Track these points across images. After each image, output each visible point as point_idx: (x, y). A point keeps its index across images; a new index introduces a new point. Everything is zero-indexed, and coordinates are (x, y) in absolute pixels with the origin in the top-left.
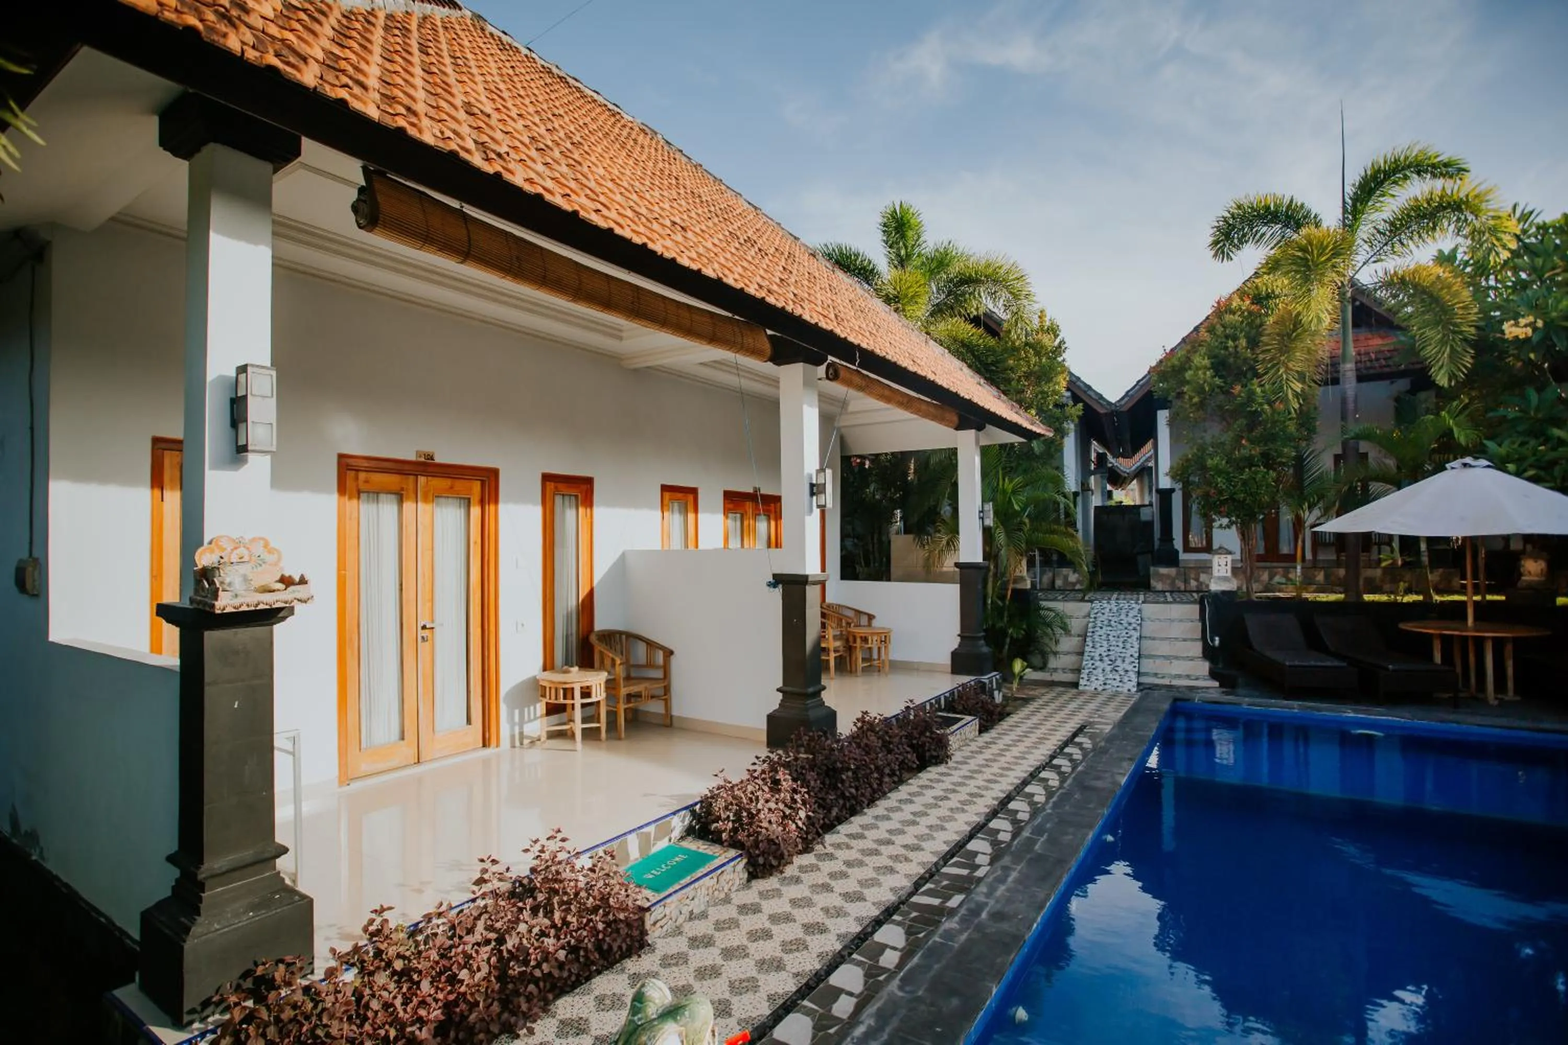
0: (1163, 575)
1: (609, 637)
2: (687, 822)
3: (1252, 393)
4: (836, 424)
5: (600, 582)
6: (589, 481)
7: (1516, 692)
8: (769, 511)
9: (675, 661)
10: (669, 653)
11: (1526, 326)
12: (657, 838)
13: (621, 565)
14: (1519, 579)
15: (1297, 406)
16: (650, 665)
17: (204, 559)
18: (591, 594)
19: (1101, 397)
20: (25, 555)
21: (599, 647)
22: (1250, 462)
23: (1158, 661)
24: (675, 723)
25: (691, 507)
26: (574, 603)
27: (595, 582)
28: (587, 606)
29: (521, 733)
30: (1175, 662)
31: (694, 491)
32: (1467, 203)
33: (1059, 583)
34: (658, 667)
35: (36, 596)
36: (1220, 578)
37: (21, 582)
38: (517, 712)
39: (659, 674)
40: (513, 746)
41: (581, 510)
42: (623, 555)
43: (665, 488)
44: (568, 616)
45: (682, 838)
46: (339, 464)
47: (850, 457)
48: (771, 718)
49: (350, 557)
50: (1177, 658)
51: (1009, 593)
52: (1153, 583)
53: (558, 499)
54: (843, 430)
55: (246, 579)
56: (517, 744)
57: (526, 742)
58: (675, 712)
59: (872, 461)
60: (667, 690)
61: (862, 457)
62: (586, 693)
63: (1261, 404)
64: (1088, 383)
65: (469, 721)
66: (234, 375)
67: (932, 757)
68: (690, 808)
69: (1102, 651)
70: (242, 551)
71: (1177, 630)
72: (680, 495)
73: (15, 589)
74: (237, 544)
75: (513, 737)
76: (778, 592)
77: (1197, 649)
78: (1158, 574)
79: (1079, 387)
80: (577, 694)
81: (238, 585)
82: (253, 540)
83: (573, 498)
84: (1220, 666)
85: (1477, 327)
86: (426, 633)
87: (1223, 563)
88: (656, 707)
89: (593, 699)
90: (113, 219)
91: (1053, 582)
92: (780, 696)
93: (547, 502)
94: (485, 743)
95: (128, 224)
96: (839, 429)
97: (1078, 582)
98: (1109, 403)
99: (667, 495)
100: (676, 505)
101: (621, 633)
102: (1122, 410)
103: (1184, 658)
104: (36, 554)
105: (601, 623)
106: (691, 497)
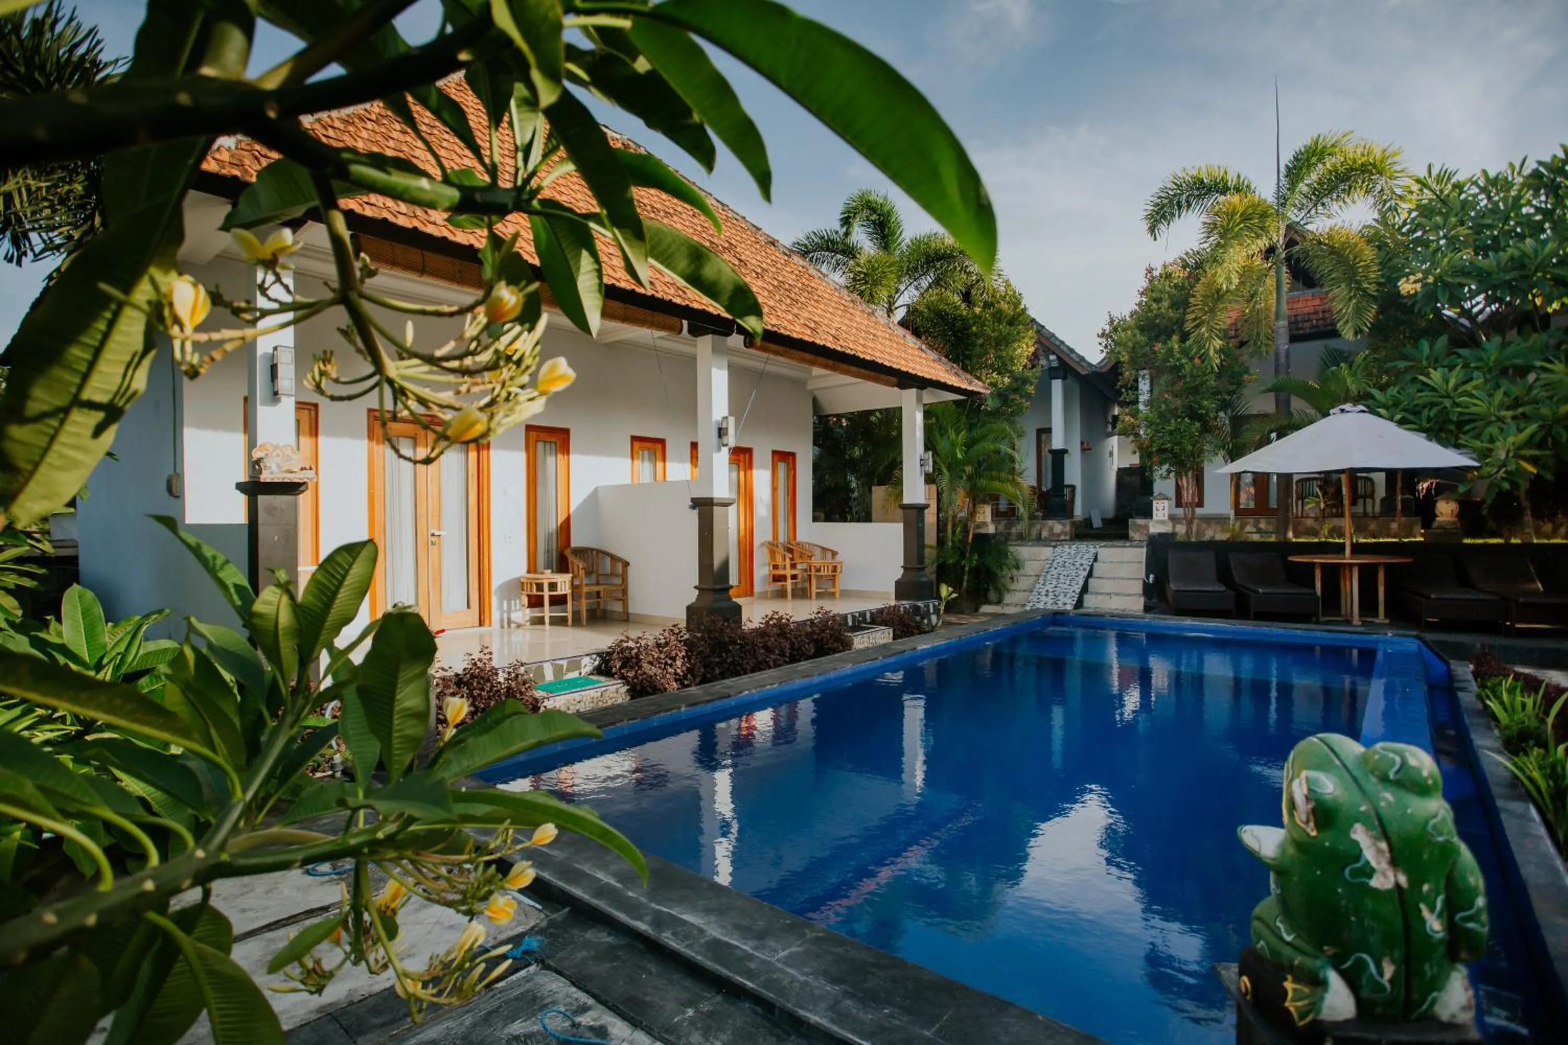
0: (1140, 526)
1: (581, 552)
2: (596, 663)
3: (1171, 350)
4: (809, 387)
5: (576, 510)
6: (566, 432)
7: (1386, 617)
8: (739, 460)
9: (631, 571)
10: (626, 564)
11: (1415, 282)
12: (569, 670)
13: (594, 498)
14: (1434, 520)
15: (1218, 361)
16: (613, 574)
17: (257, 454)
18: (568, 520)
19: (1083, 359)
20: (172, 472)
21: (571, 559)
22: (1174, 413)
23: (1099, 597)
24: (631, 618)
25: (659, 454)
26: (554, 527)
27: (572, 510)
28: (565, 528)
29: (509, 619)
30: (1114, 598)
31: (662, 442)
32: (1374, 166)
33: (1045, 534)
34: (617, 575)
35: (177, 497)
36: (1157, 522)
37: (170, 490)
38: (505, 603)
39: (618, 581)
40: (502, 627)
41: (560, 456)
42: (596, 489)
43: (634, 439)
44: (550, 536)
45: (592, 674)
46: (369, 416)
47: (828, 416)
48: (689, 609)
49: (378, 483)
50: (1117, 594)
51: (971, 537)
52: (1131, 533)
53: (540, 445)
54: (816, 393)
55: (278, 466)
56: (506, 625)
57: (513, 625)
58: (631, 611)
59: (848, 419)
60: (625, 592)
61: (839, 416)
62: (553, 586)
63: (1179, 359)
64: (1071, 346)
65: (468, 607)
66: (271, 351)
67: (830, 649)
68: (599, 654)
69: (1049, 587)
70: (278, 451)
71: (1124, 571)
72: (648, 445)
73: (167, 494)
74: (276, 448)
75: (502, 620)
76: (695, 513)
77: (1138, 587)
78: (1135, 524)
79: (1063, 351)
80: (546, 587)
81: (274, 468)
82: (285, 446)
83: (553, 446)
84: (1155, 600)
85: (1379, 284)
86: (434, 539)
87: (1160, 507)
88: (617, 607)
89: (559, 592)
90: (218, 256)
91: (1040, 534)
92: (697, 592)
93: (530, 448)
94: (481, 624)
95: (227, 258)
96: (811, 392)
97: (1063, 533)
98: (1090, 365)
99: (637, 444)
100: (646, 453)
101: (592, 550)
102: (1104, 370)
103: (1124, 595)
104: (178, 470)
105: (575, 543)
106: (659, 446)
